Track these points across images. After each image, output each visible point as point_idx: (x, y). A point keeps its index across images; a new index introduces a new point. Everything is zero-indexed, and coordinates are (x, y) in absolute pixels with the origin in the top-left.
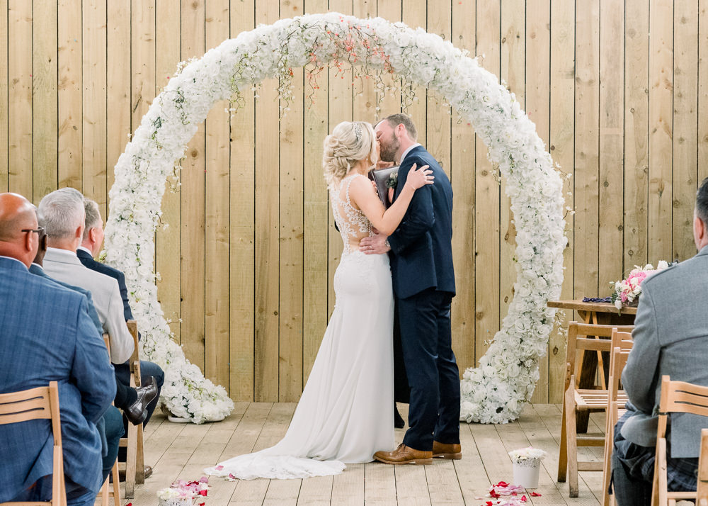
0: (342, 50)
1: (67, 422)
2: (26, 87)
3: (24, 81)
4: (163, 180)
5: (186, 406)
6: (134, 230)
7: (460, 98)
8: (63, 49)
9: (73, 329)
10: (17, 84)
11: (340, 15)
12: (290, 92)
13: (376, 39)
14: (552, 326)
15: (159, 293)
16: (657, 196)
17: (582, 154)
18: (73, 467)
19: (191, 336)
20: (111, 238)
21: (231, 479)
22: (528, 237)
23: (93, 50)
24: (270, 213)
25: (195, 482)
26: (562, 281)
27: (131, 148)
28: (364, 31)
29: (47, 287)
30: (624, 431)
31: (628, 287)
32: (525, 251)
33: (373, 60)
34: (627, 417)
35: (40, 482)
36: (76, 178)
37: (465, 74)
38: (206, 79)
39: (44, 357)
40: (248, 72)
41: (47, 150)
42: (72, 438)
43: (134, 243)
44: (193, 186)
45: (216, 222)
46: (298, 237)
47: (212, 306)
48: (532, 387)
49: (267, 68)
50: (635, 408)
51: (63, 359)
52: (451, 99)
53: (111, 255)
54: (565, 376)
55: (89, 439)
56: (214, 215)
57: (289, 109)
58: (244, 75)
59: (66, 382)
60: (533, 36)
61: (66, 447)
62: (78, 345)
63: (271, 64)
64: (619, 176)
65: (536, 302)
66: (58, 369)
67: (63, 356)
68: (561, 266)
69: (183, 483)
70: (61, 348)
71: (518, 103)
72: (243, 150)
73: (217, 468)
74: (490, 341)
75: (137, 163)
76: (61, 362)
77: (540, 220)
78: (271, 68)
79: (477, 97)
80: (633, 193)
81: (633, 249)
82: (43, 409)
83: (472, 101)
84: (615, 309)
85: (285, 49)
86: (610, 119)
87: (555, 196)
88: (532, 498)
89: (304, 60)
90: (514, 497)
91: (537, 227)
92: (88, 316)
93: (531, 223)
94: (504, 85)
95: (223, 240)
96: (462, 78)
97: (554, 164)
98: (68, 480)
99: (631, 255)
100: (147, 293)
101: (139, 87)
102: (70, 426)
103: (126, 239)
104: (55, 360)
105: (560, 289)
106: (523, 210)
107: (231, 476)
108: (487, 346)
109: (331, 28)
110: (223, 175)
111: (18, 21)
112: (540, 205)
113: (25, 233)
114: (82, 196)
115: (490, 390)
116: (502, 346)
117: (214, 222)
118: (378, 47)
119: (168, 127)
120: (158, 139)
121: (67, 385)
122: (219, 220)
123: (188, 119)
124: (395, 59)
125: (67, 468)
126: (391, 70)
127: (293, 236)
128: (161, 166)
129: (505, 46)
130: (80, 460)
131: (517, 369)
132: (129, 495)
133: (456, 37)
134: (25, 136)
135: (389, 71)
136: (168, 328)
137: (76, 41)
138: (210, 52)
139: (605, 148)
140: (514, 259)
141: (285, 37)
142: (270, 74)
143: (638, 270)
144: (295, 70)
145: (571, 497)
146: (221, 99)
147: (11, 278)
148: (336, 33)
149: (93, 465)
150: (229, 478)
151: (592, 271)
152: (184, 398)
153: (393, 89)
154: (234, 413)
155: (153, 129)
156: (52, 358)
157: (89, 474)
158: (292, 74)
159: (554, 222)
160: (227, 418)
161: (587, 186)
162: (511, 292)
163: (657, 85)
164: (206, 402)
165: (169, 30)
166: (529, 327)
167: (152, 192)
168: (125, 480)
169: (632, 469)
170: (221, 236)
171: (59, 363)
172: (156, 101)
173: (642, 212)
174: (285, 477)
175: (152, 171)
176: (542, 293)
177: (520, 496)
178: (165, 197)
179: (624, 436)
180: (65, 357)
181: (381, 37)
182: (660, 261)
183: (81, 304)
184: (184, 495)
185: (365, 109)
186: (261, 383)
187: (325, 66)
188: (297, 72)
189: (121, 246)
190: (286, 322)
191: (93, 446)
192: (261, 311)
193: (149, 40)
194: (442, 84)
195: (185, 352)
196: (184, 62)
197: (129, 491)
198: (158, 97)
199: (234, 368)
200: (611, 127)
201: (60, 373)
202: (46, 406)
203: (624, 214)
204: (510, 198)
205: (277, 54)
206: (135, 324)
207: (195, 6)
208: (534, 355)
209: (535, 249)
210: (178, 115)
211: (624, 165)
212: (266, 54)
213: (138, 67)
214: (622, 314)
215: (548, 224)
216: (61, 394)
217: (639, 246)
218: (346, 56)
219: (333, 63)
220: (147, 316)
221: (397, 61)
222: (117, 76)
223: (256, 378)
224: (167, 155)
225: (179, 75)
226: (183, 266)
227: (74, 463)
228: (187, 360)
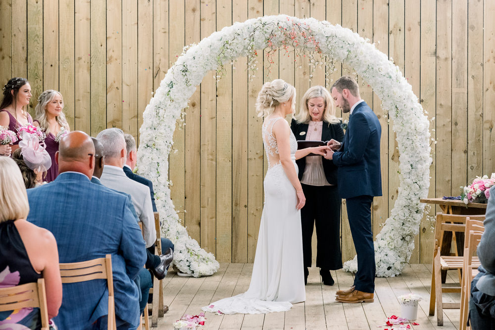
0: (289, 38)
1: (117, 281)
2: (86, 62)
3: (85, 58)
4: (174, 122)
5: (189, 266)
6: (156, 153)
7: (364, 69)
8: (110, 38)
9: (120, 219)
10: (81, 60)
11: (287, 16)
12: (255, 65)
13: (310, 31)
14: (423, 215)
15: (171, 194)
16: (488, 132)
17: (441, 104)
18: (121, 309)
19: (191, 221)
20: (141, 159)
21: (219, 314)
22: (407, 157)
23: (129, 39)
24: (242, 143)
25: (196, 316)
26: (429, 186)
27: (153, 101)
28: (302, 26)
29: (103, 192)
30: (478, 285)
31: (472, 190)
32: (405, 166)
33: (308, 45)
34: (480, 276)
35: (99, 319)
36: (118, 121)
37: (367, 54)
38: (201, 57)
39: (102, 237)
40: (228, 53)
41: (100, 102)
42: (121, 291)
43: (156, 162)
44: (193, 126)
45: (207, 148)
46: (259, 158)
47: (205, 202)
48: (410, 254)
49: (240, 50)
50: (485, 270)
51: (115, 238)
52: (358, 70)
53: (141, 170)
54: (434, 248)
55: (131, 291)
56: (206, 143)
57: (254, 76)
58: (226, 55)
59: (116, 254)
60: (410, 30)
61: (116, 297)
62: (124, 229)
63: (243, 47)
64: (465, 119)
65: (413, 199)
66: (111, 245)
67: (114, 236)
68: (429, 176)
69: (189, 317)
70: (113, 231)
71: (401, 72)
72: (225, 102)
73: (210, 307)
74: (383, 224)
75: (157, 110)
76: (113, 240)
77: (415, 147)
78: (243, 50)
79: (375, 69)
80: (473, 129)
81: (473, 165)
82: (102, 272)
83: (371, 71)
84: (464, 204)
85: (252, 38)
86: (459, 82)
87: (424, 132)
88: (413, 326)
89: (264, 45)
90: (402, 326)
91: (413, 152)
92: (129, 210)
93: (409, 149)
94: (391, 60)
95: (212, 160)
96: (365, 57)
97: (424, 112)
98: (118, 318)
99: (472, 169)
100: (164, 194)
101: (158, 62)
102: (119, 283)
103: (150, 159)
104: (109, 239)
105: (427, 191)
106: (404, 140)
107: (219, 312)
108: (381, 227)
109: (281, 24)
110: (212, 118)
111: (81, 20)
112: (415, 137)
113: (90, 156)
114: (122, 131)
115: (383, 255)
116: (390, 228)
117: (206, 149)
118: (312, 36)
119: (177, 88)
120: (171, 95)
121: (116, 255)
122: (210, 147)
123: (190, 83)
124: (322, 45)
125: (117, 311)
126: (320, 51)
127: (257, 157)
128: (173, 112)
129: (391, 36)
130: (126, 305)
131: (400, 242)
132: (154, 325)
133: (360, 30)
134: (85, 94)
135: (318, 52)
136: (177, 216)
137: (118, 33)
138: (204, 40)
139: (455, 101)
140: (398, 172)
141: (252, 30)
142: (242, 54)
143: (478, 179)
144: (258, 51)
145: (438, 326)
146: (211, 70)
147: (79, 186)
148: (285, 28)
149: (134, 308)
150: (218, 313)
151: (447, 180)
152: (187, 261)
153: (321, 63)
154: (220, 270)
155: (167, 89)
156: (107, 237)
157: (132, 314)
158: (256, 53)
159: (424, 148)
160: (215, 274)
161: (444, 125)
162: (396, 192)
163: (489, 61)
164: (201, 264)
165: (177, 25)
166: (408, 216)
167: (167, 129)
168: (151, 315)
169: (483, 310)
170: (210, 157)
171: (111, 240)
172: (169, 71)
173: (479, 142)
174: (254, 312)
175: (167, 116)
176: (416, 193)
177: (406, 325)
178: (175, 132)
179: (478, 289)
180: (115, 237)
181: (313, 30)
182: (492, 174)
183: (125, 202)
184: (191, 325)
185: (302, 76)
186: (236, 250)
187: (278, 49)
188: (260, 52)
189: (147, 164)
190: (252, 212)
191: (134, 295)
192: (236, 205)
193: (165, 32)
194: (352, 60)
195: (188, 231)
196: (187, 47)
197: (154, 322)
198: (171, 69)
199: (219, 241)
200: (460, 88)
201: (112, 248)
202: (103, 270)
203: (468, 143)
204: (395, 134)
205: (247, 41)
206: (158, 215)
207: (194, 10)
208: (411, 233)
209: (411, 165)
210: (184, 80)
211: (467, 111)
212: (240, 41)
213: (157, 50)
214: (468, 208)
215: (420, 149)
216: (113, 262)
217: (477, 163)
218: (291, 42)
219: (283, 47)
220: (163, 208)
221: (323, 46)
222: (144, 55)
223: (233, 247)
224: (177, 106)
225: (184, 55)
226: (186, 176)
227: (122, 307)
228: (190, 237)
